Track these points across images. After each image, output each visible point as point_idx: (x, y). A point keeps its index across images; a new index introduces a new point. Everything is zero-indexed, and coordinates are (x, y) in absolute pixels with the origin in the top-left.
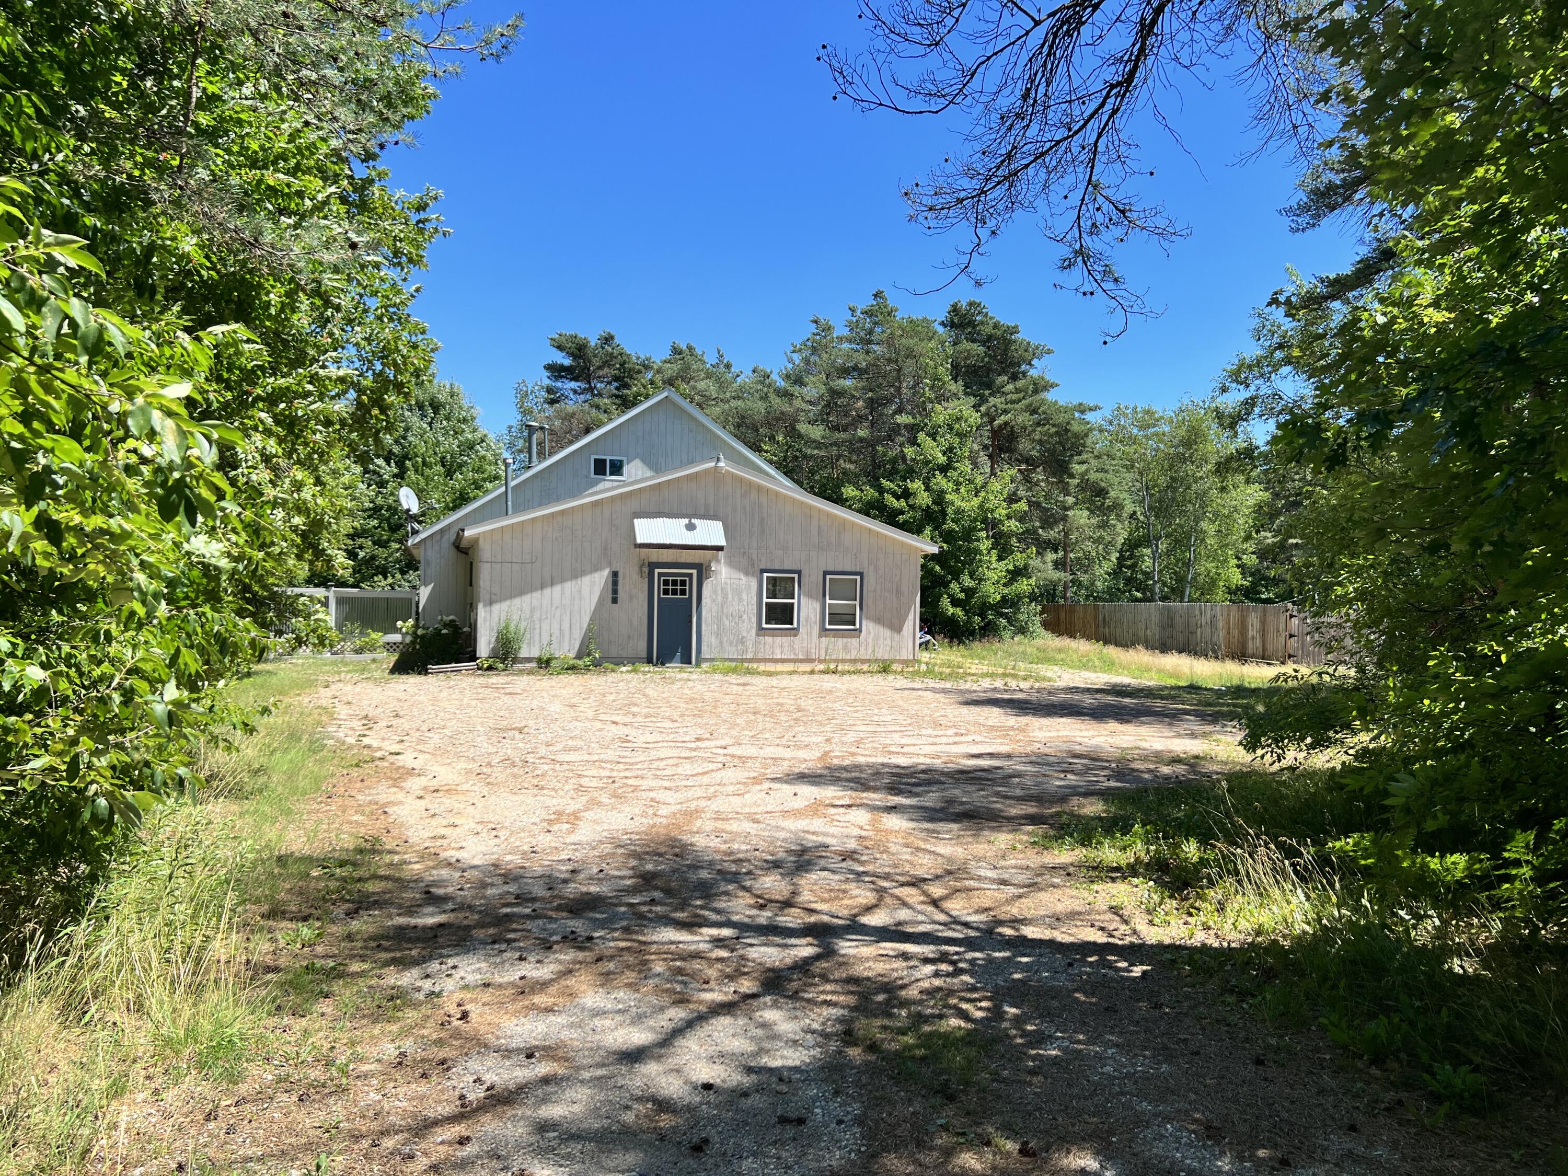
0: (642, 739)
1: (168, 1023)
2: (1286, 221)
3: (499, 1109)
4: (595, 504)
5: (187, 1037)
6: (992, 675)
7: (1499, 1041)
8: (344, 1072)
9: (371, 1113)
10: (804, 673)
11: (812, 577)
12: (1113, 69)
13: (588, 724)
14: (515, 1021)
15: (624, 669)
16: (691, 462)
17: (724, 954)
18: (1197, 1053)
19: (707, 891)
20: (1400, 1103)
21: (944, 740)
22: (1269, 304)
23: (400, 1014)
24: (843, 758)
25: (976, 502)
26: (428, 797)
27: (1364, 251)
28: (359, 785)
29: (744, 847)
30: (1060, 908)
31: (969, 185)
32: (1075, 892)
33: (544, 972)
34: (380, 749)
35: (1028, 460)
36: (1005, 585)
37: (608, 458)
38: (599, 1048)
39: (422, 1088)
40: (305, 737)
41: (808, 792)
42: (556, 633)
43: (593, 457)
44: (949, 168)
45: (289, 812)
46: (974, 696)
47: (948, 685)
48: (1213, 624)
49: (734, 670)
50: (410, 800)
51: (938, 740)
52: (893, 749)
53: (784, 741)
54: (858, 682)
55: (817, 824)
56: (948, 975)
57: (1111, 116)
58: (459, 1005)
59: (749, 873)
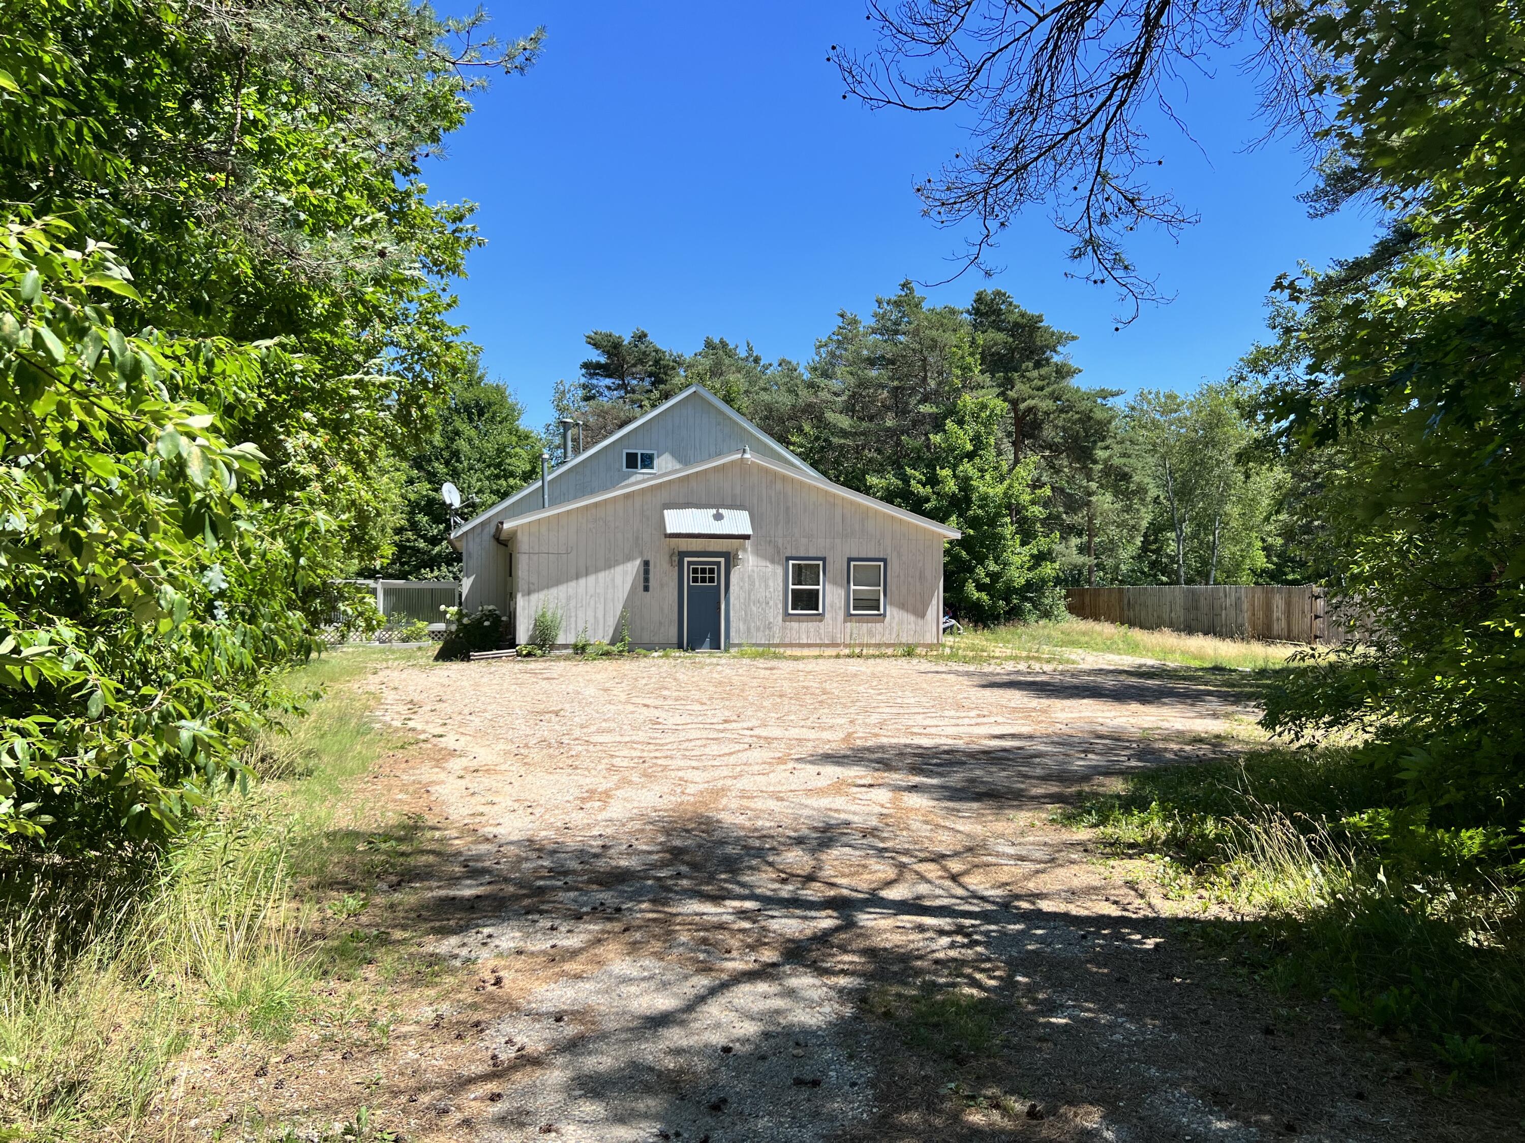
0: (671, 721)
1: (224, 986)
2: (1304, 207)
3: (529, 1069)
4: (627, 496)
5: (240, 998)
6: (1016, 658)
7: (1510, 1011)
8: (384, 1032)
9: (409, 1071)
10: (830, 657)
11: (837, 564)
12: (1120, 62)
13: (620, 707)
14: (546, 987)
15: (656, 654)
16: (719, 454)
17: (746, 925)
18: (1207, 1023)
19: (732, 866)
20: (1408, 1072)
21: (966, 721)
22: (1274, 289)
23: (437, 979)
24: (866, 739)
25: (1000, 489)
26: (468, 777)
27: (1384, 233)
28: (404, 765)
29: (768, 824)
30: (1076, 883)
31: (980, 179)
32: (1092, 868)
33: (573, 942)
34: (424, 732)
35: (1050, 446)
36: (1029, 569)
37: (639, 452)
38: (624, 1013)
39: (458, 1048)
40: (354, 722)
41: (832, 772)
42: (591, 620)
43: (625, 451)
44: (960, 164)
45: (339, 791)
46: (997, 679)
47: (972, 668)
48: (1237, 605)
49: (761, 655)
50: (452, 779)
51: (960, 721)
52: (915, 730)
53: (809, 723)
54: (882, 666)
55: (839, 802)
56: (963, 946)
57: (1119, 107)
58: (493, 971)
59: (773, 849)
